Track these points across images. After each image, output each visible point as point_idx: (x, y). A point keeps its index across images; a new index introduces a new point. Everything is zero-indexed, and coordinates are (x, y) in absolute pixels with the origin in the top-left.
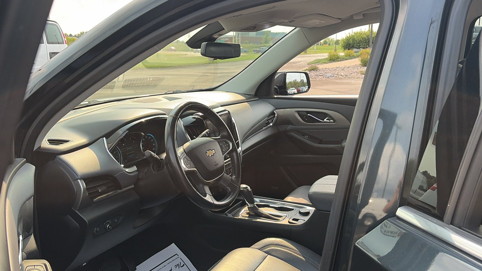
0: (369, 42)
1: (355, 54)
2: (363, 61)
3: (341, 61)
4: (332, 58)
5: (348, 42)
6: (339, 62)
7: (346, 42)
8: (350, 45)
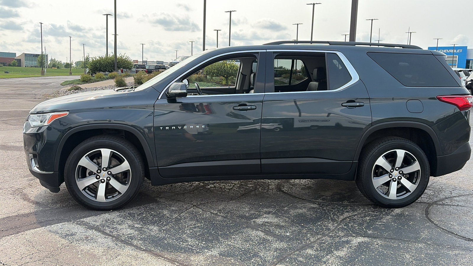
0: (114, 66)
1: (104, 76)
2: (118, 82)
3: (94, 82)
4: (85, 79)
5: (95, 66)
6: (92, 83)
7: (94, 66)
8: (97, 68)
